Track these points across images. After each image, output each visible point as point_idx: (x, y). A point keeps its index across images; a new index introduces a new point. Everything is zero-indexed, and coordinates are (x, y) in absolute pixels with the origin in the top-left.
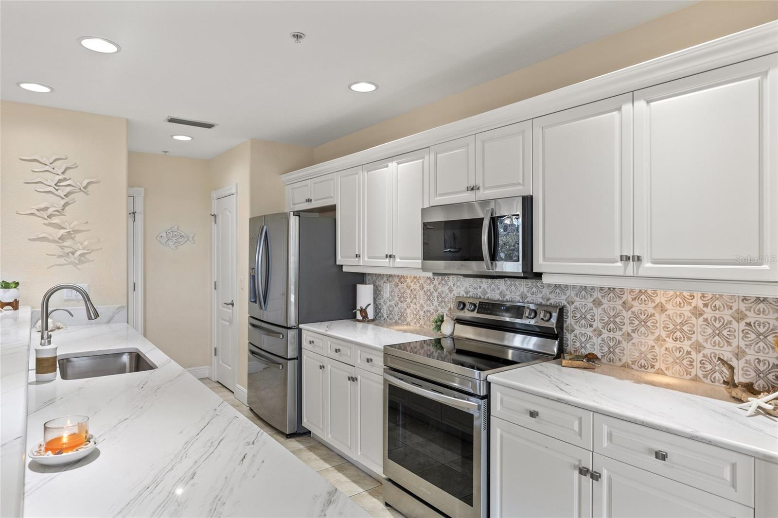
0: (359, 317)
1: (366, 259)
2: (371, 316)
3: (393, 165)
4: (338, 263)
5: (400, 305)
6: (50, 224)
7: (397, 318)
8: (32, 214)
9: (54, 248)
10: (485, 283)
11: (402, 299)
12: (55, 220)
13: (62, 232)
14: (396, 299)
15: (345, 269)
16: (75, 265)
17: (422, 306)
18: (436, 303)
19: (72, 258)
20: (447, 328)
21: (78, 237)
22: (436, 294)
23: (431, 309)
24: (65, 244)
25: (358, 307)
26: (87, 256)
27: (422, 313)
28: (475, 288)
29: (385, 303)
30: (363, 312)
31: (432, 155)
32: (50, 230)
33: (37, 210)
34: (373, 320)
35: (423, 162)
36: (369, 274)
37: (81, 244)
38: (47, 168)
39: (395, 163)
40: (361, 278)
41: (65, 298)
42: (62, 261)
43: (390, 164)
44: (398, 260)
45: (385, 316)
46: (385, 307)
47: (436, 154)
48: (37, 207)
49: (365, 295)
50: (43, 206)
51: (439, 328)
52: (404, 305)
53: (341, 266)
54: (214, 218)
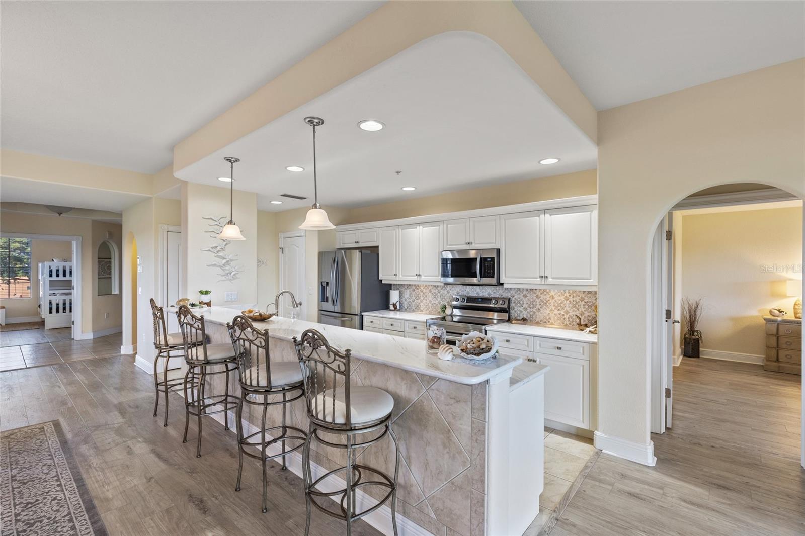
0: (392, 307)
1: (401, 276)
2: (398, 308)
3: (420, 228)
4: (380, 279)
5: (416, 301)
6: (218, 257)
7: (414, 308)
8: (209, 250)
9: (219, 271)
10: (468, 288)
11: (417, 297)
12: (221, 254)
13: (224, 261)
14: (414, 298)
15: (383, 282)
16: (230, 280)
17: (430, 301)
18: (439, 299)
19: (230, 277)
20: (448, 311)
21: (232, 264)
22: (439, 295)
23: (437, 302)
24: (227, 268)
25: (391, 302)
26: (236, 275)
27: (430, 305)
28: (463, 291)
29: (405, 300)
30: (394, 305)
31: (445, 226)
32: (217, 259)
33: (212, 248)
34: (399, 310)
35: (439, 228)
36: (394, 284)
37: (235, 268)
38: (216, 223)
39: (421, 227)
40: (390, 286)
41: (226, 300)
42: (224, 278)
43: (418, 227)
44: (423, 277)
45: (406, 307)
46: (406, 303)
47: (447, 225)
48: (211, 246)
49: (394, 296)
50: (214, 246)
51: (444, 311)
52: (419, 301)
53: (381, 280)
54: (281, 250)
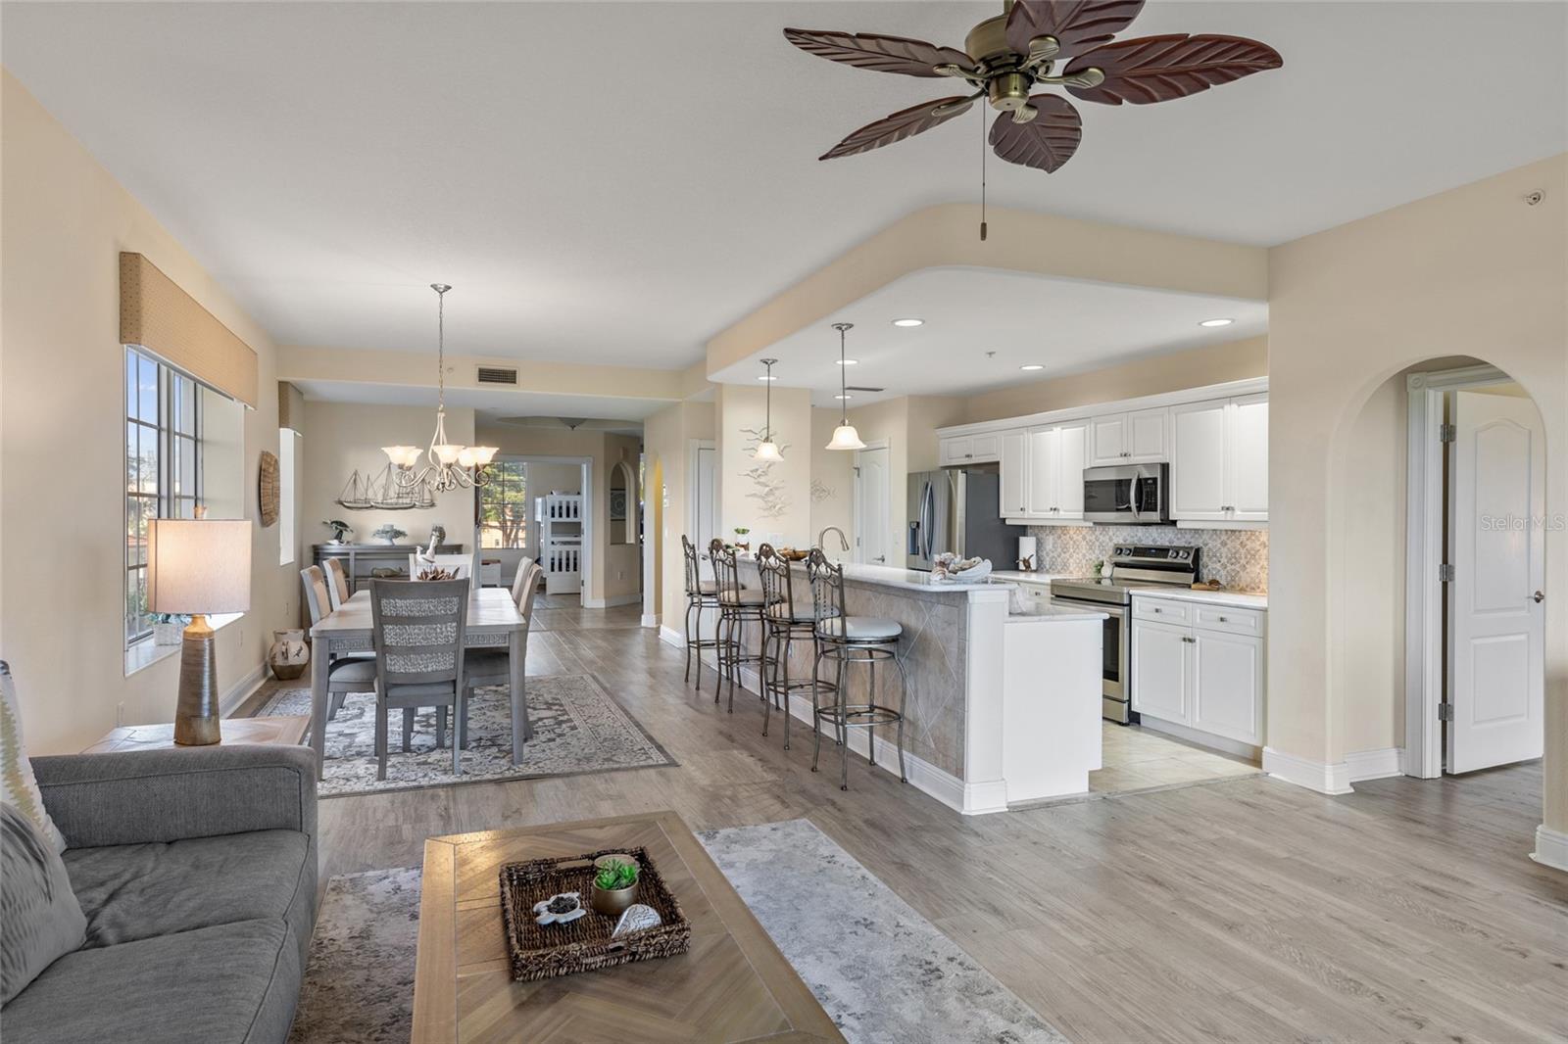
0: (1022, 566)
1: (1031, 512)
2: (1033, 566)
3: (1057, 430)
4: (1001, 516)
5: (1063, 555)
6: (759, 483)
7: (1059, 568)
8: (748, 475)
9: (761, 503)
10: (1140, 531)
11: (1065, 549)
12: (762, 479)
13: (767, 489)
14: (1059, 550)
15: (1007, 522)
16: (775, 517)
17: (1084, 555)
18: (1097, 552)
19: (774, 511)
20: (1106, 571)
21: (777, 493)
22: (1097, 543)
23: (1093, 557)
24: (770, 499)
25: (1021, 558)
26: (782, 509)
27: (1084, 561)
28: (1133, 537)
29: (1047, 554)
30: (1026, 562)
31: (1093, 426)
32: (758, 487)
33: (751, 472)
34: (1035, 571)
35: (1084, 431)
36: (1031, 526)
37: (780, 499)
38: (757, 436)
39: (1059, 429)
40: (1023, 530)
42: (766, 513)
43: (1055, 429)
44: (1061, 512)
45: (1048, 567)
46: (1048, 559)
47: (1096, 424)
48: (750, 469)
49: (1027, 547)
50: (754, 468)
51: (1099, 571)
52: (1067, 555)
53: (1005, 519)
54: (856, 471)
